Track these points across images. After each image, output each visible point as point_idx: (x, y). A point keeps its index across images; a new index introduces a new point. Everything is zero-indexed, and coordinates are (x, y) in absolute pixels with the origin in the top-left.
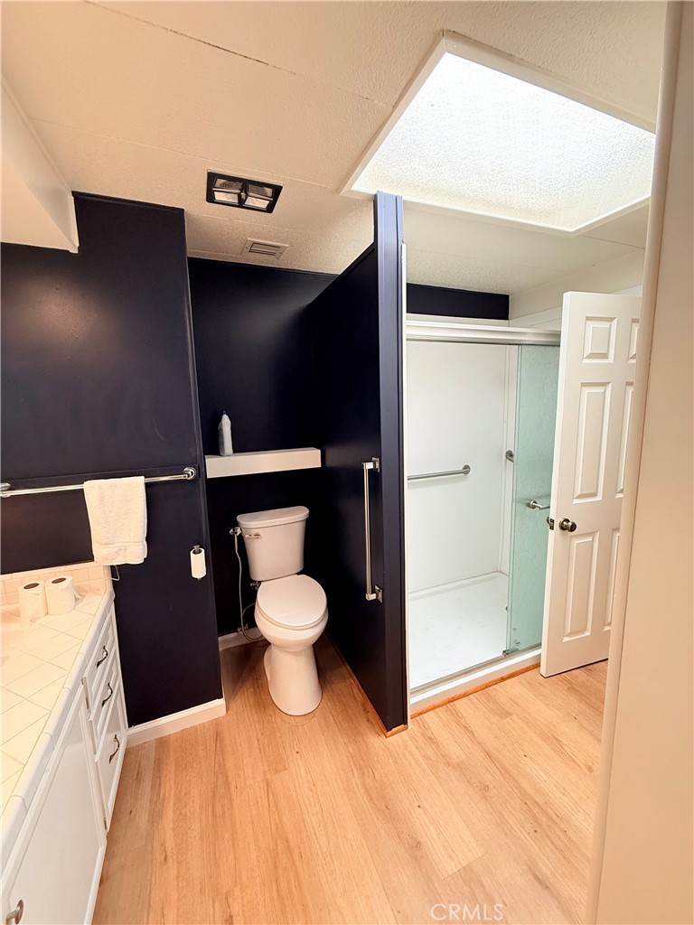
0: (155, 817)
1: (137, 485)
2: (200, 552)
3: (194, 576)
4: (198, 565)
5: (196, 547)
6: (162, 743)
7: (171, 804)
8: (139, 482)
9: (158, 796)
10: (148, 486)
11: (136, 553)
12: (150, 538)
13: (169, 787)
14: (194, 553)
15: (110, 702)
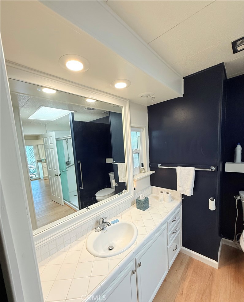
0: (183, 279)
1: (191, 171)
2: (213, 200)
3: (210, 208)
4: (212, 205)
5: (212, 198)
6: (191, 259)
7: (188, 280)
8: (194, 168)
9: (185, 274)
10: (196, 171)
11: (189, 192)
12: (195, 189)
13: (190, 273)
14: (211, 200)
15: (176, 234)
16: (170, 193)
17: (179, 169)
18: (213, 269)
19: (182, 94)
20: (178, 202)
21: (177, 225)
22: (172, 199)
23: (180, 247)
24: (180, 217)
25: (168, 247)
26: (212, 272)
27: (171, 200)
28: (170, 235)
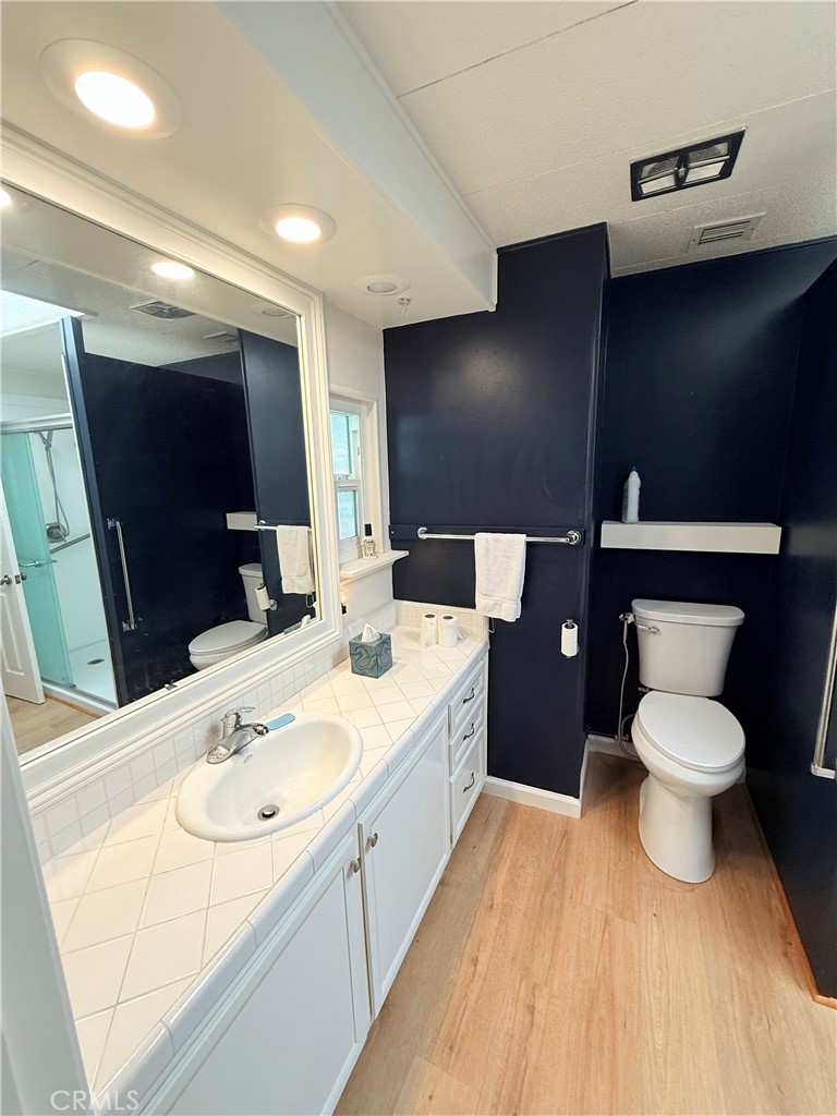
0: (492, 866)
1: (518, 542)
2: (573, 627)
3: (563, 652)
4: (569, 642)
5: (569, 621)
6: (513, 807)
7: (508, 864)
8: (522, 539)
9: (498, 850)
10: (529, 545)
11: (510, 612)
12: (526, 600)
13: (509, 848)
14: (566, 627)
15: (471, 741)
16: (455, 618)
17: (483, 542)
18: (568, 820)
19: (492, 303)
20: (479, 642)
21: (476, 715)
22: (462, 636)
23: (483, 779)
24: (483, 688)
25: (452, 780)
26: (566, 831)
27: (459, 639)
28: (458, 744)
